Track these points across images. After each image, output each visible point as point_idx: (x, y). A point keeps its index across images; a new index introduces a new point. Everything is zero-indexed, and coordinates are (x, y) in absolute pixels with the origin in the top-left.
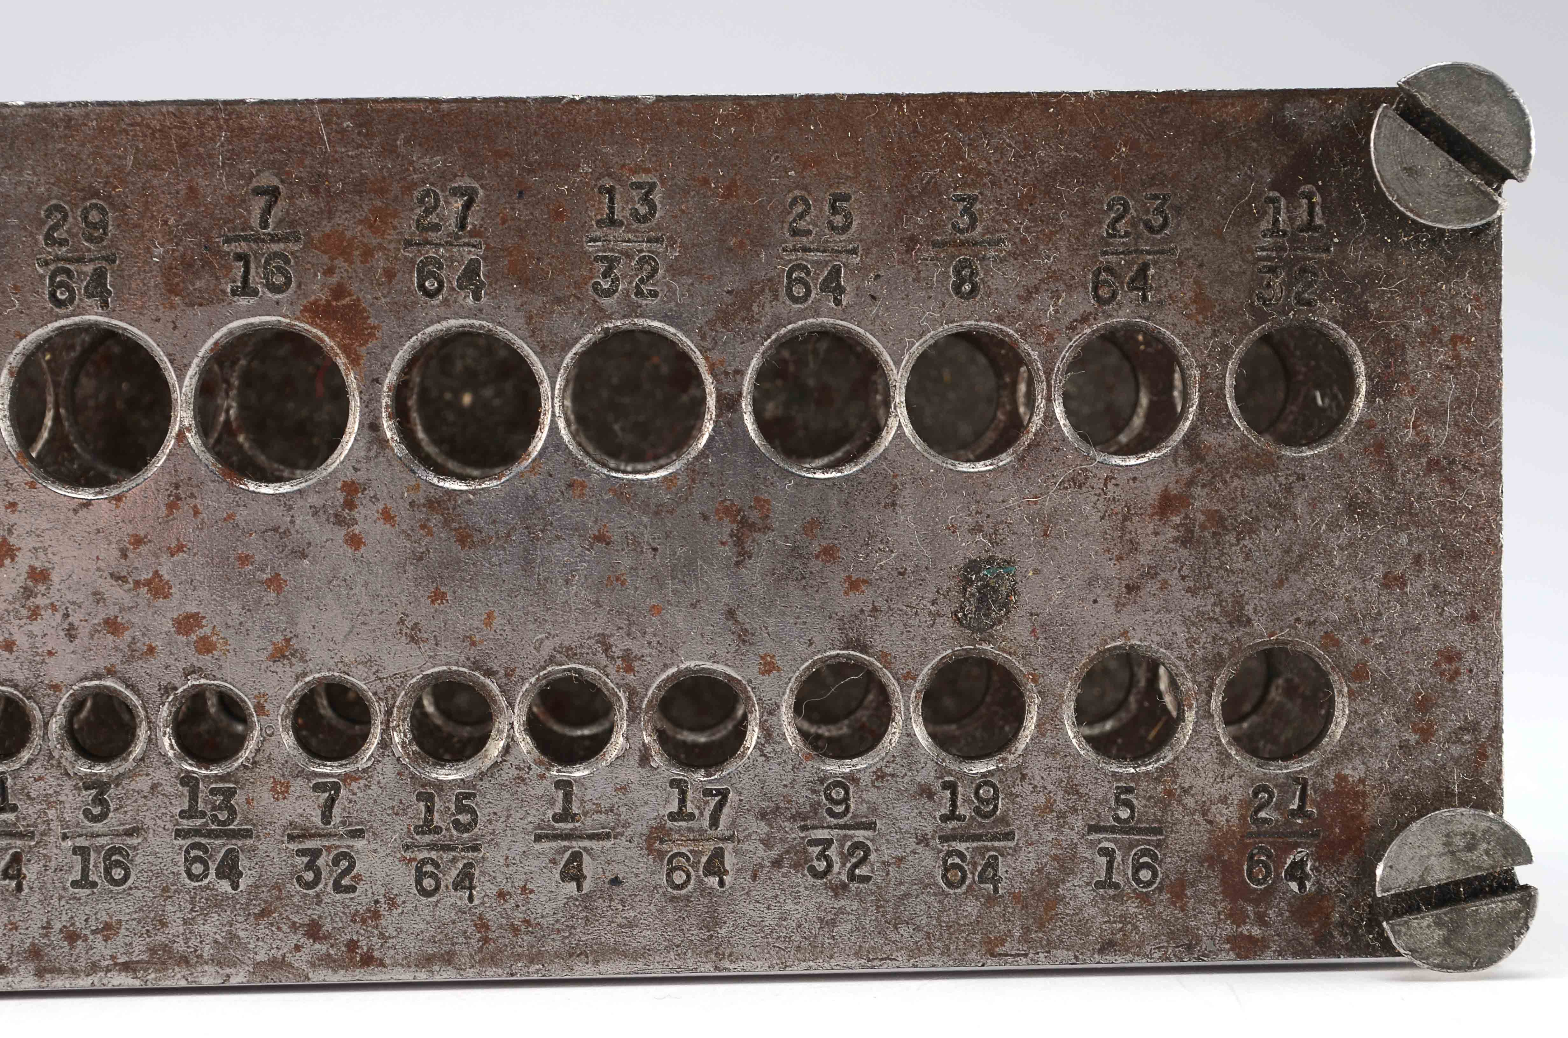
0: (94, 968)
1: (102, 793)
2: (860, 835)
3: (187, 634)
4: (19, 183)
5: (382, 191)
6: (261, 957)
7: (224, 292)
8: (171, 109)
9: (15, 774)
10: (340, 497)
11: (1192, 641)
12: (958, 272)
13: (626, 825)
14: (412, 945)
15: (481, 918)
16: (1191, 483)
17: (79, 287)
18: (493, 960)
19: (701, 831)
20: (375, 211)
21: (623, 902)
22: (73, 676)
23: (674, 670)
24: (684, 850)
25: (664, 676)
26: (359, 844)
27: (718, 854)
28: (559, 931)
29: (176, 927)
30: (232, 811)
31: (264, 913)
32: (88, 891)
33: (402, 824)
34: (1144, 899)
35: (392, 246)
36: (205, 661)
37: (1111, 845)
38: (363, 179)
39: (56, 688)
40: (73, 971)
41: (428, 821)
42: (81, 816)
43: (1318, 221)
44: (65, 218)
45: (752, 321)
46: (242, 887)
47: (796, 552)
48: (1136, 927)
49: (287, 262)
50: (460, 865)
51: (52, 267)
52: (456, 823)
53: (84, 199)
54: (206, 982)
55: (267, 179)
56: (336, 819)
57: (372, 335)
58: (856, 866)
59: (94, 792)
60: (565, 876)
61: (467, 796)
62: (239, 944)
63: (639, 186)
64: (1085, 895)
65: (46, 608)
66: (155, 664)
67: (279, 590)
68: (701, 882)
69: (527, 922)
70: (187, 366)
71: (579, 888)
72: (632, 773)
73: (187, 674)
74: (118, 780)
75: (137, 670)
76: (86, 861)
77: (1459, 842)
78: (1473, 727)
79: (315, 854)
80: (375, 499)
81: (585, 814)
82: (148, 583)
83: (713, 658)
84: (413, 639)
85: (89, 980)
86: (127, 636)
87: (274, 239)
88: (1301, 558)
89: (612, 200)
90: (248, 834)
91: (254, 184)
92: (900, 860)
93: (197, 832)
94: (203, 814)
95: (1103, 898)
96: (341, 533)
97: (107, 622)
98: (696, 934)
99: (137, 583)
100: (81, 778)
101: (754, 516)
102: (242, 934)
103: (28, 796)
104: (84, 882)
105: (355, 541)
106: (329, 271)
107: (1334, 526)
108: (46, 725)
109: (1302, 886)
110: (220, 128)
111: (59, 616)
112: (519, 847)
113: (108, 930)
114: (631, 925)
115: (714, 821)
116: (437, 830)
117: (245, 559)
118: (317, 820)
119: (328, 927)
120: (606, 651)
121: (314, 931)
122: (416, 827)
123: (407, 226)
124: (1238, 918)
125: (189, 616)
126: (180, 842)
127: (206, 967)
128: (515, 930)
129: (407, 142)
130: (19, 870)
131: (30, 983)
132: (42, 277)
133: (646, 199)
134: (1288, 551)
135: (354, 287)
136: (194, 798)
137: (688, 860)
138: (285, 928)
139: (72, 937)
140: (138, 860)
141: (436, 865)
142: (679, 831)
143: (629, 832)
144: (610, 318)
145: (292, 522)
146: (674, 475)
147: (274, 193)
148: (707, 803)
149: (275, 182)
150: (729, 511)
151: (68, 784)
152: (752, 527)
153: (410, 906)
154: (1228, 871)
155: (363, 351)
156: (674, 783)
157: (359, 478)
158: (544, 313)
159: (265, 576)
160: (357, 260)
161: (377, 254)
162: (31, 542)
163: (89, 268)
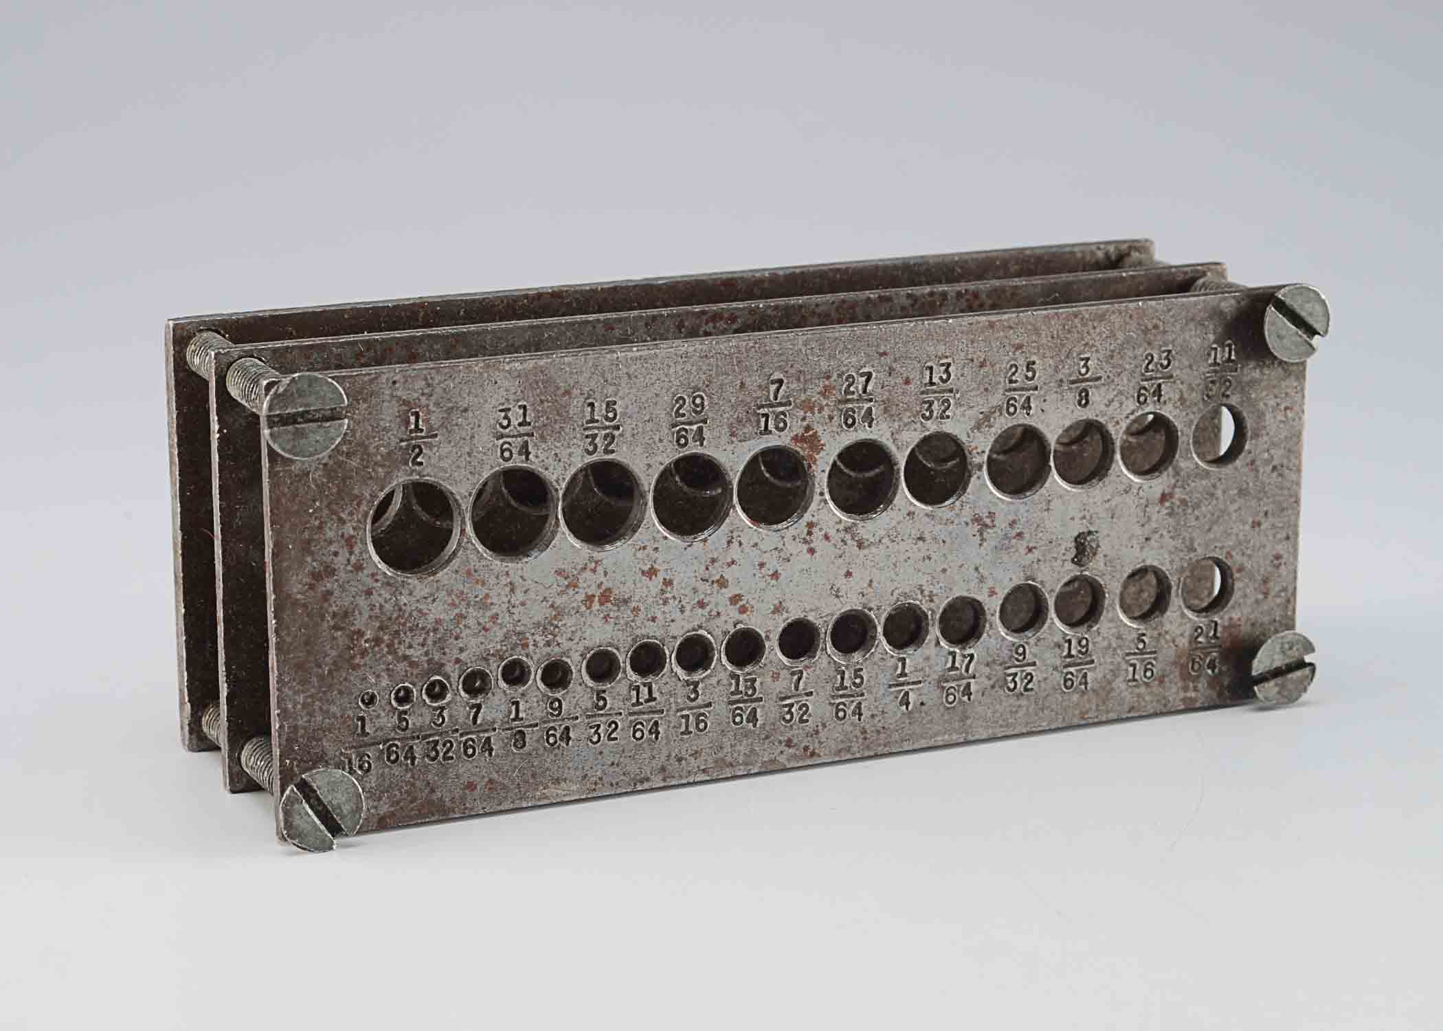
0: (690, 772)
1: (695, 687)
2: (1029, 669)
3: (735, 604)
4: (663, 388)
5: (828, 378)
6: (766, 759)
7: (756, 432)
8: (734, 344)
9: (656, 682)
10: (806, 531)
11: (1172, 562)
12: (1080, 395)
13: (928, 676)
14: (833, 744)
15: (864, 728)
16: (1175, 486)
17: (690, 436)
18: (868, 747)
19: (961, 675)
20: (825, 387)
21: (926, 713)
22: (681, 631)
23: (951, 597)
24: (953, 685)
25: (946, 602)
26: (811, 698)
27: (968, 685)
28: (897, 730)
29: (727, 749)
30: (755, 689)
31: (767, 737)
32: (688, 736)
33: (829, 687)
34: (1147, 684)
35: (833, 403)
36: (743, 616)
37: (1135, 661)
38: (821, 372)
39: (675, 638)
40: (680, 775)
41: (842, 684)
42: (686, 699)
43: (1233, 357)
44: (685, 402)
45: (990, 427)
46: (758, 725)
47: (1006, 537)
48: (1144, 699)
49: (786, 416)
50: (855, 703)
51: (678, 428)
52: (854, 684)
53: (694, 392)
54: (740, 773)
55: (777, 375)
56: (801, 688)
57: (821, 449)
58: (1027, 684)
59: (692, 687)
61: (860, 670)
62: (755, 754)
63: (943, 365)
64: (1123, 686)
65: (671, 598)
66: (719, 621)
68: (960, 699)
69: (883, 728)
70: (738, 468)
71: (907, 708)
72: (933, 652)
73: (735, 624)
74: (703, 680)
75: (712, 625)
76: (687, 721)
77: (1287, 646)
78: (1285, 590)
79: (791, 705)
80: (821, 530)
81: (911, 672)
82: (718, 581)
83: (968, 590)
84: (837, 596)
85: (687, 779)
86: (708, 608)
87: (781, 404)
88: (1219, 517)
89: (931, 373)
90: (761, 699)
91: (772, 378)
92: (1045, 679)
93: (738, 701)
94: (741, 692)
95: (1131, 687)
96: (805, 547)
97: (699, 602)
98: (957, 724)
99: (713, 582)
100: (686, 681)
101: (988, 521)
102: (756, 748)
103: (662, 692)
104: (687, 732)
105: (812, 551)
106: (804, 419)
107: (1233, 501)
108: (671, 656)
109: (1213, 671)
111: (677, 602)
112: (882, 691)
113: (696, 754)
114: (929, 723)
115: (967, 670)
116: (845, 688)
117: (762, 565)
118: (792, 689)
119: (795, 741)
120: (922, 592)
121: (789, 743)
122: (836, 687)
123: (839, 394)
124: (1186, 689)
125: (736, 596)
126: (730, 707)
127: (740, 766)
128: (878, 732)
129: (840, 352)
130: (656, 729)
131: (660, 783)
132: (674, 434)
133: (947, 371)
134: (1213, 515)
135: (815, 425)
137: (955, 689)
138: (776, 743)
139: (680, 760)
140: (711, 718)
141: (845, 705)
142: (951, 676)
143: (929, 679)
144: (928, 429)
146: (952, 505)
147: (780, 382)
148: (964, 661)
149: (781, 376)
150: (977, 519)
151: (680, 684)
152: (986, 526)
153: (832, 726)
154: (1183, 667)
155: (817, 457)
156: (950, 653)
157: (815, 520)
158: (899, 431)
159: (771, 572)
160: (816, 412)
161: (826, 408)
162: (665, 566)
163: (695, 427)
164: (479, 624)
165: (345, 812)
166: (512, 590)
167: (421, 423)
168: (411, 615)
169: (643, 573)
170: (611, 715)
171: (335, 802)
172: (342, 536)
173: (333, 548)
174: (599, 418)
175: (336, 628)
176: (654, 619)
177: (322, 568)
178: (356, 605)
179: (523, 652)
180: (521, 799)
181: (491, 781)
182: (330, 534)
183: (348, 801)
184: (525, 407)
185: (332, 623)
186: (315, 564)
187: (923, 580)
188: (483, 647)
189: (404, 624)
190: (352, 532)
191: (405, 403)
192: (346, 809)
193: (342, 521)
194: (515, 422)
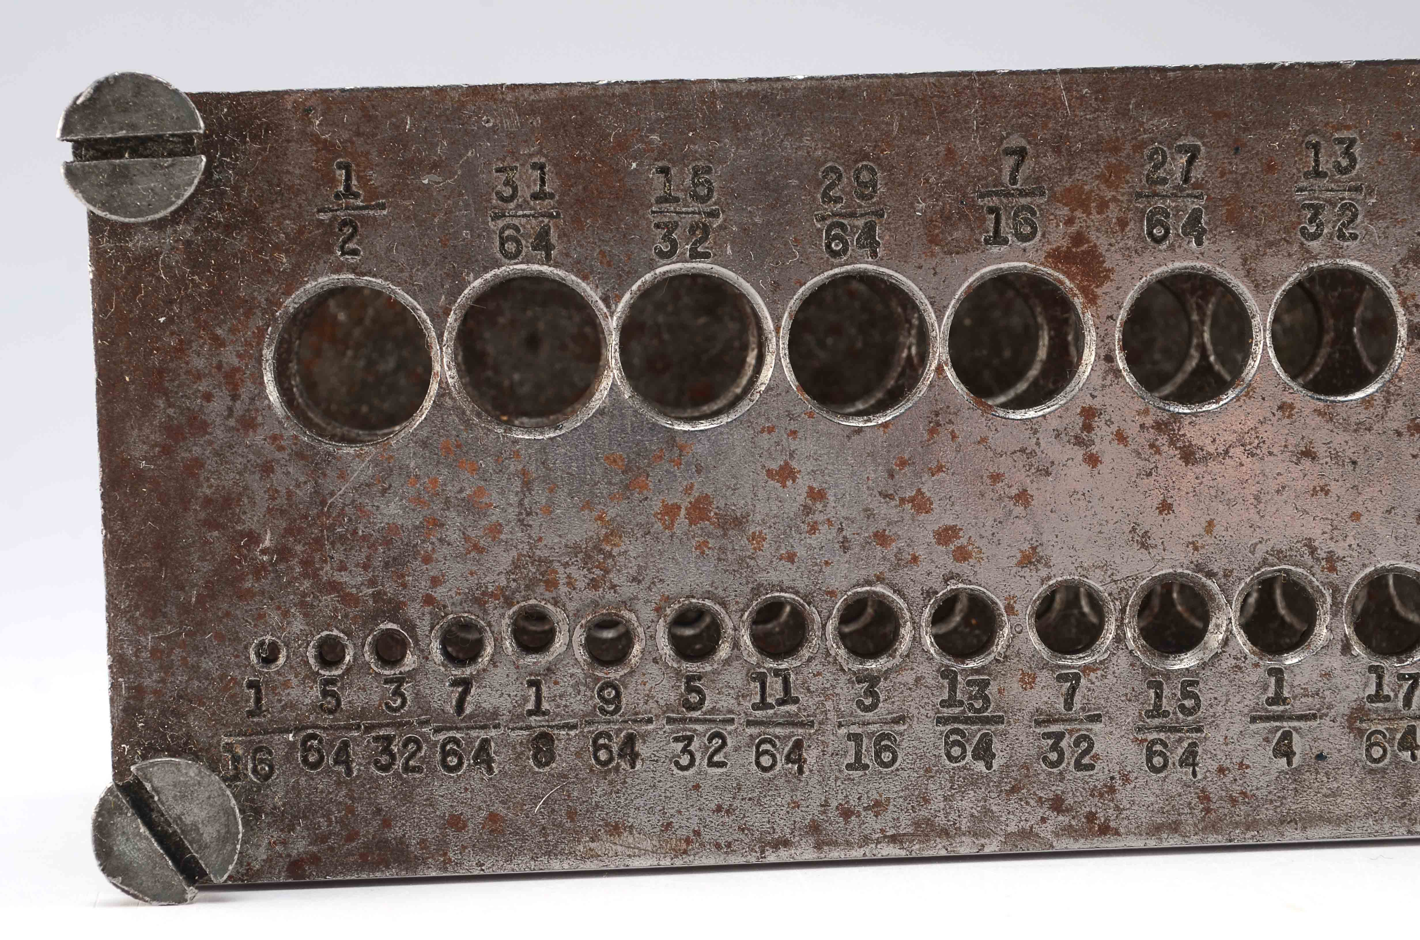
0: (866, 840)
1: (872, 686)
3: (946, 544)
4: (799, 148)
5: (1116, 150)
6: (1012, 828)
7: (978, 241)
8: (932, 80)
9: (797, 670)
10: (1080, 421)
13: (1330, 707)
14: (1144, 816)
15: (1203, 791)
17: (852, 240)
18: (1214, 827)
19: (1396, 711)
20: (1109, 167)
21: (1327, 774)
22: (845, 584)
23: (1372, 569)
24: (1380, 728)
25: (1362, 575)
26: (1097, 727)
27: (1411, 731)
28: (1271, 801)
29: (937, 804)
30: (986, 700)
31: (1014, 790)
32: (861, 773)
33: (1133, 710)
35: (1126, 198)
36: (964, 568)
38: (1100, 140)
39: (832, 593)
40: (848, 843)
41: (1157, 706)
42: (855, 706)
44: (840, 178)
46: (995, 767)
49: (1034, 214)
50: (1185, 744)
51: (828, 222)
52: (1182, 708)
53: (856, 162)
54: (963, 851)
55: (1016, 141)
56: (1077, 706)
57: (1107, 278)
59: (866, 685)
60: (1277, 752)
61: (1192, 683)
62: (992, 818)
63: (1341, 141)
65: (823, 523)
66: (918, 572)
67: (1027, 504)
68: (1396, 756)
69: (1243, 794)
70: (946, 307)
71: (1289, 763)
72: (1335, 661)
73: (946, 581)
74: (886, 674)
75: (903, 576)
76: (859, 746)
79: (1059, 737)
80: (1109, 423)
81: (1295, 698)
82: (912, 500)
83: (1406, 557)
84: (1144, 546)
85: (862, 851)
86: (894, 547)
87: (1022, 193)
89: (1316, 154)
90: (1000, 720)
91: (1005, 145)
93: (955, 719)
94: (961, 703)
96: (1079, 453)
97: (876, 535)
98: (1391, 802)
99: (903, 500)
100: (854, 673)
102: (994, 808)
103: (809, 690)
104: (858, 765)
105: (1093, 460)
106: (1070, 222)
108: (824, 626)
110: (975, 96)
111: (834, 530)
112: (1236, 728)
113: (878, 807)
114: (1335, 794)
115: (1408, 702)
116: (1165, 714)
117: (996, 478)
118: (1061, 706)
119: (1070, 801)
120: (1312, 553)
121: (1057, 805)
122: (1147, 712)
123: (1137, 181)
125: (947, 529)
126: (941, 728)
127: (964, 838)
128: (1234, 801)
129: (1137, 105)
130: (800, 755)
131: (810, 855)
132: (820, 231)
133: (1347, 153)
135: (1093, 236)
136: (953, 689)
137: (1384, 736)
138: (1032, 802)
139: (846, 813)
140: (904, 744)
141: (1165, 745)
142: (1376, 711)
143: (1332, 713)
144: (1315, 258)
145: (1038, 444)
146: (1370, 398)
147: (1021, 153)
148: (1401, 686)
149: (1023, 143)
151: (843, 678)
153: (1141, 781)
155: (1099, 291)
156: (1372, 669)
157: (1097, 403)
158: (1258, 255)
159: (1014, 491)
160: (1094, 211)
161: (1112, 206)
162: (810, 465)
163: (860, 222)
164: (467, 538)
165: (207, 838)
166: (527, 485)
167: (354, 182)
168: (342, 513)
169: (769, 473)
170: (711, 721)
171: (188, 820)
172: (219, 367)
173: (203, 386)
174: (681, 195)
175: (211, 524)
176: (791, 558)
177: (183, 420)
178: (246, 488)
179: (548, 595)
180: (548, 853)
181: (493, 817)
182: (199, 363)
183: (211, 820)
184: (542, 167)
185: (202, 515)
186: (171, 411)
187: (1315, 530)
188: (473, 580)
189: (331, 528)
190: (235, 361)
191: (327, 146)
192: (209, 833)
193: (218, 342)
194: (525, 192)
